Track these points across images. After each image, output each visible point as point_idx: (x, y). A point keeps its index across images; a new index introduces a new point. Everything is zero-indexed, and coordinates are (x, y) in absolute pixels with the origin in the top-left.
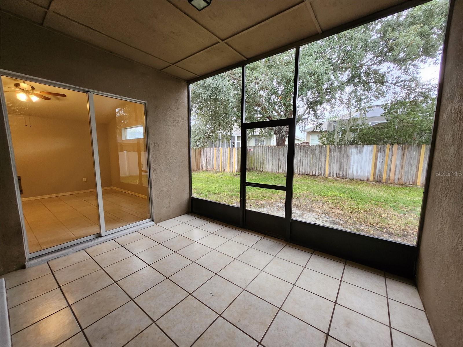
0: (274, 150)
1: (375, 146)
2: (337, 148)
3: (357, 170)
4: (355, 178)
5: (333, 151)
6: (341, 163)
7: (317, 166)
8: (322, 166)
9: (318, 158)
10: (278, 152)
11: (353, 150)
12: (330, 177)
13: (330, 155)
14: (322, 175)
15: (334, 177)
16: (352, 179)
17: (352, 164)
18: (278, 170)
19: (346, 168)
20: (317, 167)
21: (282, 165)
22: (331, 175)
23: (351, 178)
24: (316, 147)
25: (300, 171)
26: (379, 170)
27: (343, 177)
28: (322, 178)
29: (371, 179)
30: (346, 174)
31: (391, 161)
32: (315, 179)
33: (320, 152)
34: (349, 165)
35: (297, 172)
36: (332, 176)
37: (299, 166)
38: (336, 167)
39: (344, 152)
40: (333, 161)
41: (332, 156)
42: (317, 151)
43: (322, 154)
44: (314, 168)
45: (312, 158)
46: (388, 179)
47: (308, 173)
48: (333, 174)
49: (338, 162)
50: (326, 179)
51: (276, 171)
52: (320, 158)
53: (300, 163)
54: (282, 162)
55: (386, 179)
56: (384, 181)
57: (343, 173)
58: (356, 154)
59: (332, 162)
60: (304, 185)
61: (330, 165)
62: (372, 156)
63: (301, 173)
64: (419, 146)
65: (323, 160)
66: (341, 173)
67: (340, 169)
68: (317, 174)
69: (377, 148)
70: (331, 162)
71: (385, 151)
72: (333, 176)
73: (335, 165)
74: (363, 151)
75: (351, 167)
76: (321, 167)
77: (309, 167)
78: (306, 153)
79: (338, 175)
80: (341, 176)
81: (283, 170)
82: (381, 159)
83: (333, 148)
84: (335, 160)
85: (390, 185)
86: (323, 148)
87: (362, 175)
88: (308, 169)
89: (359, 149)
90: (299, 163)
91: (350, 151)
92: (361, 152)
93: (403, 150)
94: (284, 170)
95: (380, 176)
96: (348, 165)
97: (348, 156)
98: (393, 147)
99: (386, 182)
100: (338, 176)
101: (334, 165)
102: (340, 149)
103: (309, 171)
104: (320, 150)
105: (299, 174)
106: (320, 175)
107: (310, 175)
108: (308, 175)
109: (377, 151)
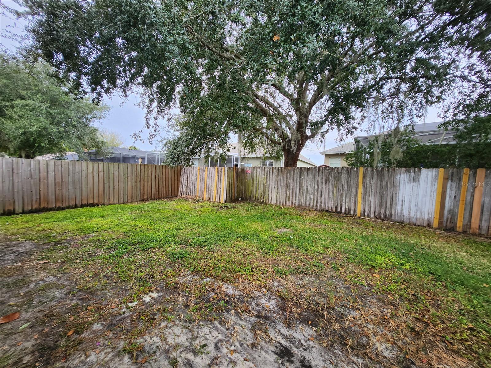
0: (280, 173)
1: (441, 170)
2: (375, 173)
3: (410, 208)
4: (406, 220)
5: (368, 176)
6: (382, 196)
7: (344, 198)
8: (352, 199)
9: (345, 186)
10: (285, 176)
11: (402, 176)
12: (364, 217)
13: (364, 183)
14: (352, 213)
15: (370, 217)
16: (402, 223)
17: (401, 198)
18: (286, 202)
19: (391, 205)
20: (344, 201)
21: (291, 195)
22: (366, 214)
23: (399, 220)
24: (342, 170)
25: (317, 205)
26: (450, 211)
27: (387, 218)
28: (351, 218)
29: (435, 224)
30: (391, 214)
31: (473, 196)
32: (341, 220)
33: (348, 178)
34: (396, 199)
35: (313, 206)
36: (368, 215)
37: (316, 197)
38: (373, 200)
39: (386, 179)
40: (369, 192)
41: (368, 183)
42: (344, 176)
43: (352, 181)
44: (339, 202)
45: (335, 187)
46: (468, 225)
47: (330, 208)
48: (369, 212)
49: (378, 194)
50: (359, 221)
51: (282, 204)
52: (349, 187)
53: (318, 193)
54: (291, 190)
55: (464, 226)
56: (459, 230)
57: (385, 212)
58: (408, 183)
59: (368, 194)
60: (325, 233)
61: (364, 198)
62: (436, 187)
63: (318, 208)
65: (354, 190)
66: (383, 211)
67: (381, 206)
68: (343, 211)
69: (445, 173)
70: (366, 194)
71: (460, 179)
72: (369, 216)
73: (372, 198)
74: (419, 178)
75: (400, 203)
76: (350, 201)
77: (331, 199)
78: (327, 179)
79: (377, 214)
80: (382, 216)
81: (292, 203)
82: (453, 192)
83: (369, 172)
84: (373, 191)
85: (479, 239)
86: (354, 171)
87: (418, 217)
88: (330, 202)
89: (412, 174)
90: (316, 194)
91: (398, 177)
92: (416, 179)
94: (294, 203)
95: (452, 221)
96: (394, 199)
97: (394, 186)
98: (475, 173)
99: (464, 232)
100: (377, 217)
101: (370, 198)
102: (380, 174)
103: (331, 205)
104: (348, 175)
105: (315, 210)
106: (348, 213)
107: (332, 211)
108: (329, 211)
109: (446, 179)
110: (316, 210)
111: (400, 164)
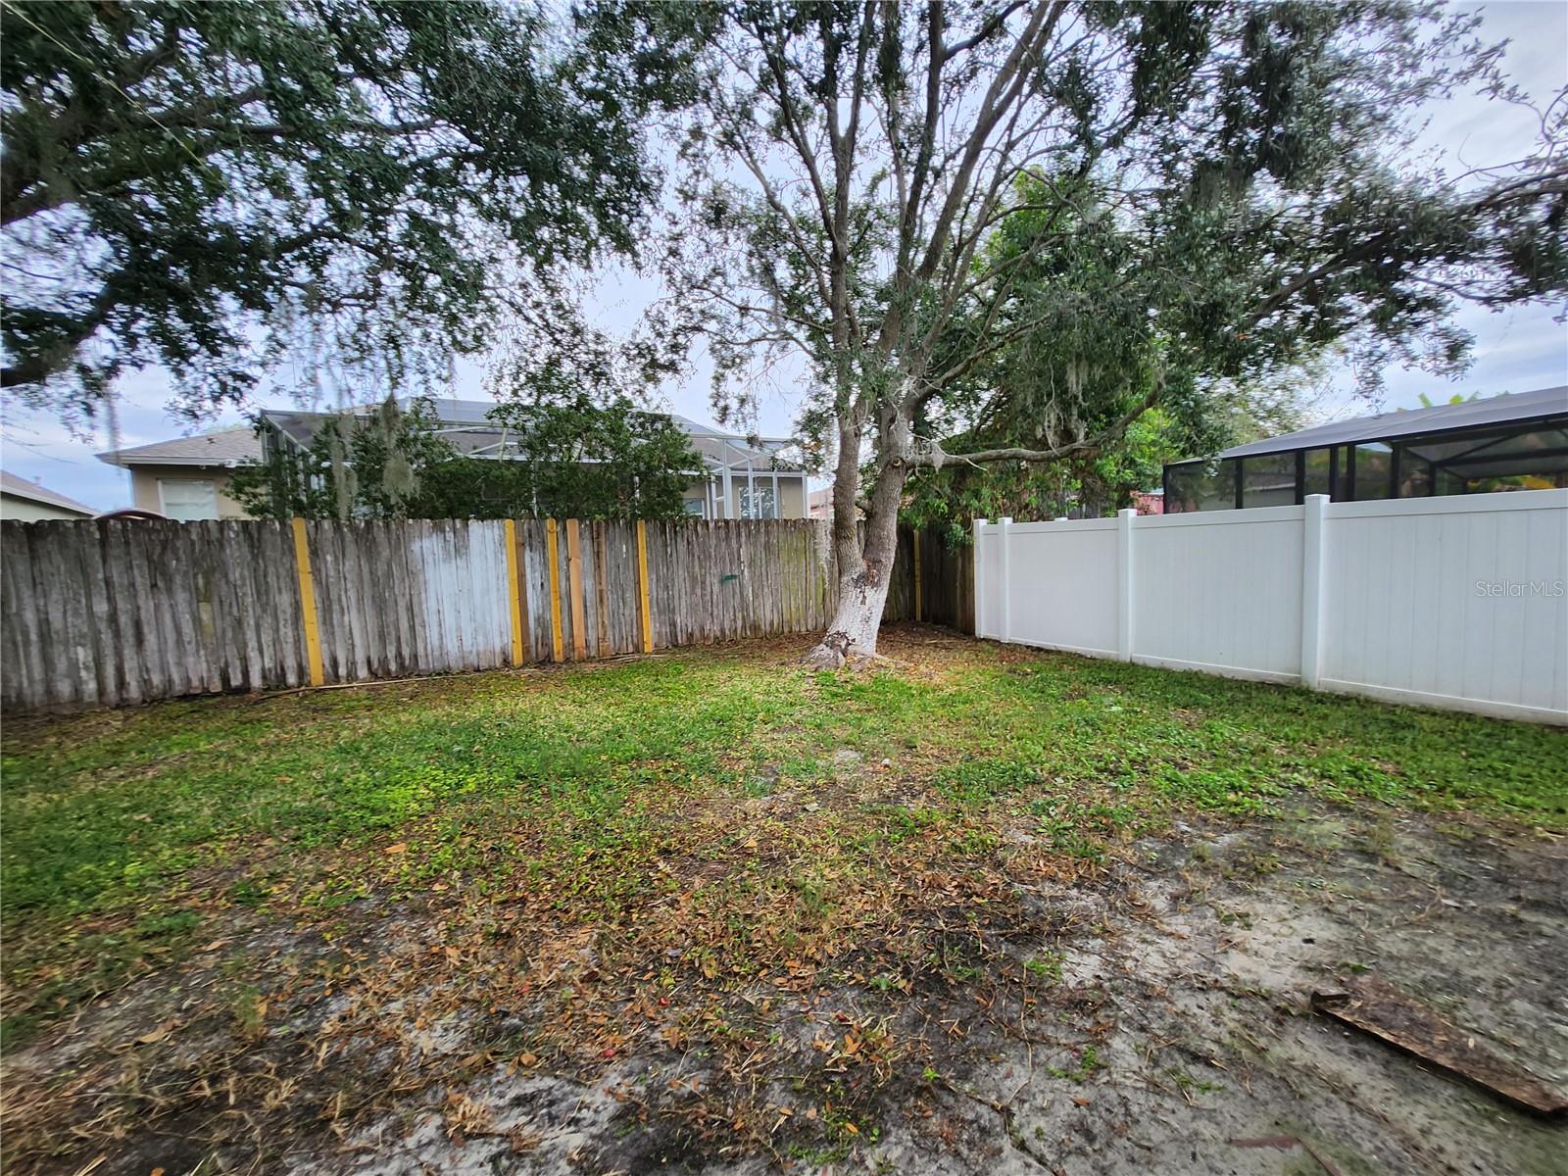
1: (509, 522)
2: (349, 537)
3: (459, 629)
4: (456, 664)
5: (328, 547)
6: (381, 606)
7: (251, 635)
8: (282, 630)
9: (249, 590)
11: (427, 544)
12: (338, 682)
13: (316, 571)
14: (292, 679)
15: (356, 678)
16: (447, 673)
17: (432, 604)
19: (412, 628)
20: (252, 644)
22: (342, 671)
23: (438, 666)
24: (221, 531)
26: (538, 619)
27: (407, 669)
28: (293, 698)
29: (517, 658)
30: (416, 656)
31: (568, 579)
32: (253, 715)
33: (255, 557)
34: (421, 610)
35: (101, 691)
36: (349, 674)
37: (109, 651)
38: (357, 623)
39: (386, 553)
40: (340, 600)
41: (332, 573)
42: (235, 553)
43: (271, 570)
44: (231, 652)
45: (203, 596)
46: (570, 646)
47: (195, 683)
48: (352, 665)
49: (368, 601)
50: (320, 700)
52: (262, 591)
53: (117, 635)
55: (565, 647)
56: (558, 657)
57: (399, 655)
58: (447, 559)
59: (336, 607)
60: (185, 788)
61: (327, 619)
62: (505, 565)
63: (134, 692)
64: (631, 526)
65: (284, 600)
66: (391, 652)
67: (382, 638)
68: (256, 681)
69: (518, 531)
70: (330, 606)
71: (544, 543)
72: (352, 676)
73: (353, 619)
74: (467, 547)
75: (432, 620)
76: (276, 641)
77: (191, 648)
78: (157, 568)
79: (375, 665)
80: (393, 667)
82: (538, 575)
83: (330, 534)
84: (352, 594)
85: (588, 668)
86: (272, 532)
87: (481, 649)
88: (190, 660)
89: (450, 536)
90: (107, 637)
91: (416, 547)
92: (460, 550)
93: (595, 539)
95: (545, 640)
96: (416, 610)
97: (409, 573)
98: (565, 529)
99: (567, 660)
100: (379, 672)
101: (346, 618)
102: (365, 538)
103: (199, 670)
104: (252, 546)
105: (118, 707)
106: (276, 683)
107: (207, 694)
108: (195, 696)
109: (520, 546)
110: (123, 705)
111: (416, 509)
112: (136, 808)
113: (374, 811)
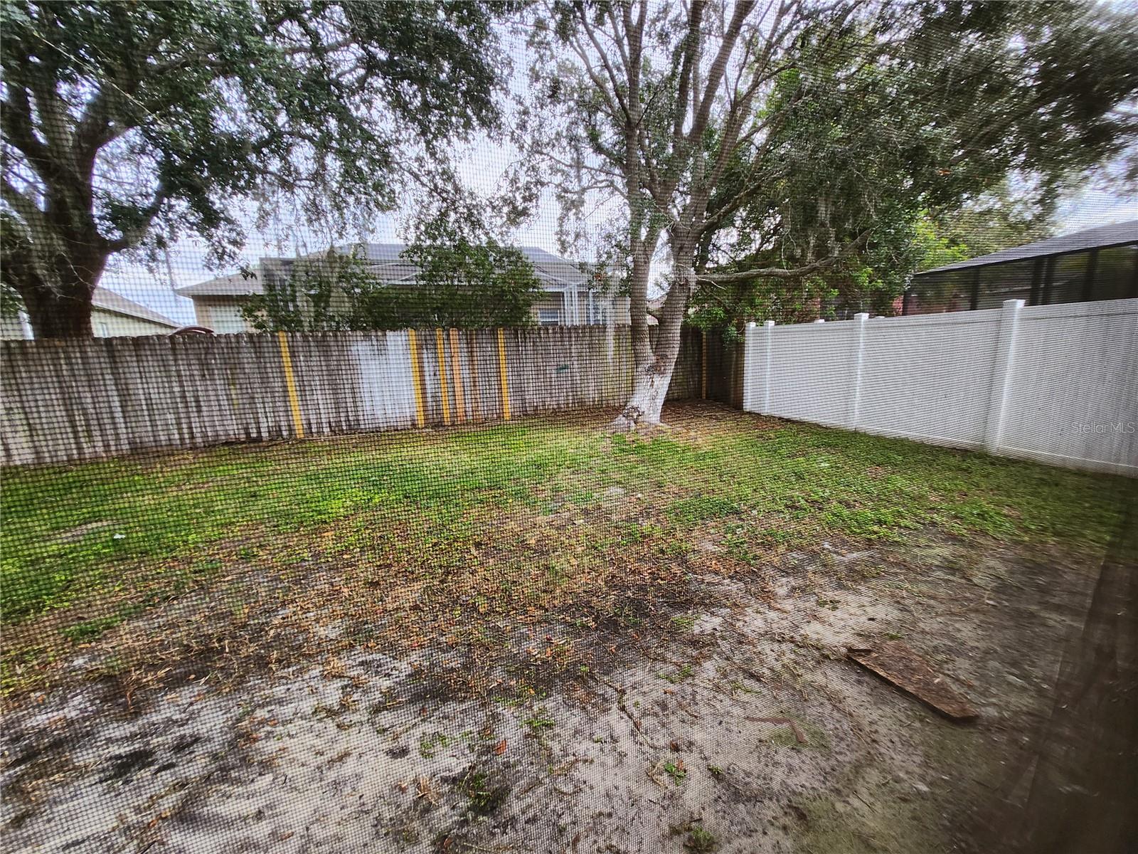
1: (412, 332)
2: (312, 343)
3: (383, 403)
4: (382, 425)
5: (301, 350)
7: (260, 406)
8: (278, 404)
9: (256, 378)
11: (360, 347)
12: (312, 436)
13: (294, 366)
14: (285, 434)
15: (323, 434)
16: (377, 431)
17: (366, 387)
19: (355, 403)
20: (261, 413)
21: (93, 422)
22: (314, 429)
23: (372, 427)
24: (238, 341)
25: (192, 437)
26: (433, 396)
27: (353, 428)
28: (285, 445)
29: (421, 422)
30: (358, 420)
31: (452, 370)
32: (262, 454)
33: (258, 357)
34: (359, 390)
35: (182, 439)
36: (318, 431)
37: (183, 415)
38: (322, 399)
39: (335, 353)
40: (310, 383)
41: (304, 367)
43: (268, 364)
44: (249, 418)
45: (231, 382)
47: (231, 435)
48: (320, 425)
49: (327, 384)
50: (300, 447)
51: (62, 457)
52: (264, 380)
53: (187, 405)
54: (91, 410)
55: (451, 415)
56: (447, 422)
57: (348, 419)
59: (308, 389)
61: (303, 398)
62: (410, 360)
63: (199, 440)
64: (493, 333)
65: (277, 384)
66: (343, 417)
67: (337, 409)
68: (265, 435)
69: (417, 337)
70: (304, 387)
71: (435, 346)
72: (320, 432)
73: (319, 396)
74: (386, 349)
75: (366, 397)
76: (274, 411)
77: (227, 415)
78: (204, 365)
79: (334, 426)
80: (344, 427)
82: (432, 366)
83: (301, 342)
84: (317, 381)
85: (466, 430)
86: (267, 342)
87: (398, 416)
88: (227, 422)
89: (375, 342)
90: (181, 406)
91: (353, 349)
92: (381, 351)
93: (469, 342)
94: (113, 444)
95: (438, 411)
96: (356, 390)
97: (352, 367)
98: (448, 336)
99: (452, 424)
100: (336, 430)
101: (315, 396)
102: (322, 344)
103: (233, 428)
104: (256, 351)
105: (191, 448)
106: (276, 434)
107: (238, 442)
108: (232, 443)
109: (420, 347)
110: (194, 448)
112: (195, 506)
113: (320, 513)
